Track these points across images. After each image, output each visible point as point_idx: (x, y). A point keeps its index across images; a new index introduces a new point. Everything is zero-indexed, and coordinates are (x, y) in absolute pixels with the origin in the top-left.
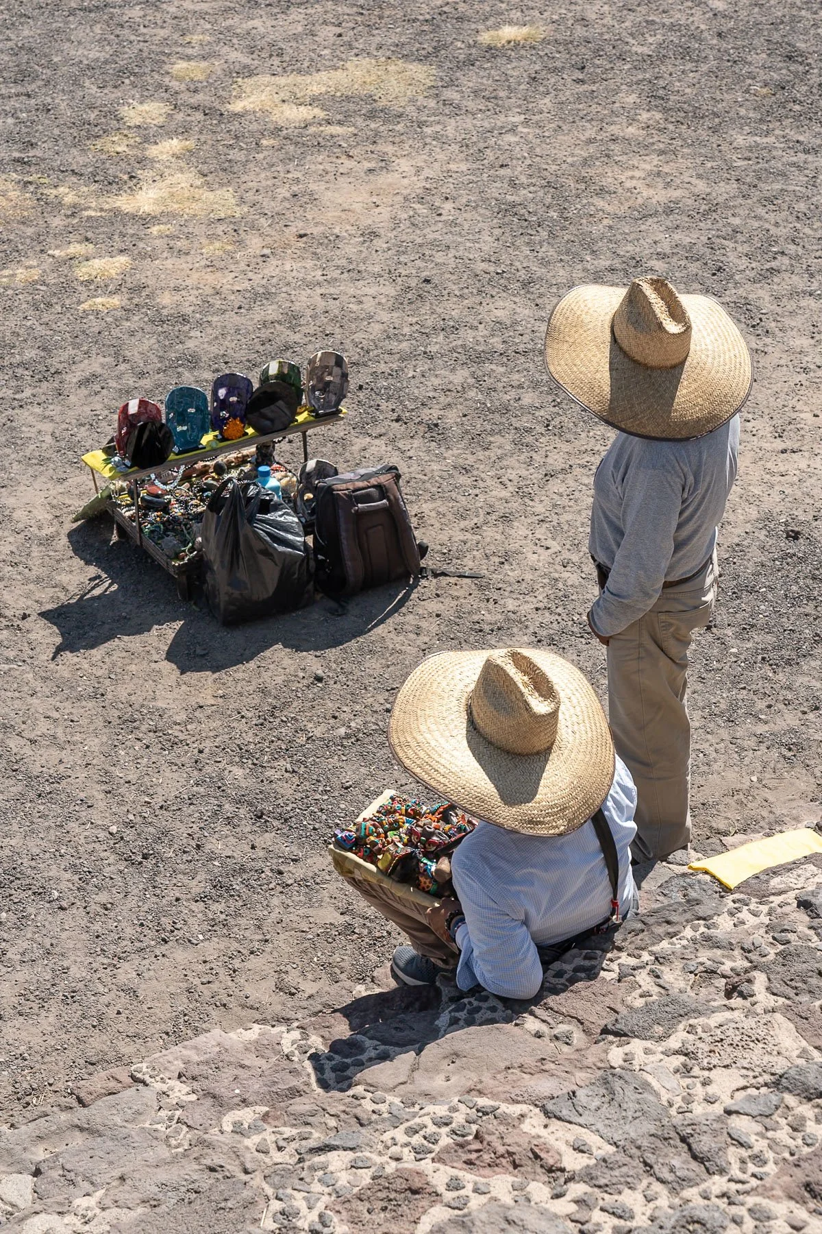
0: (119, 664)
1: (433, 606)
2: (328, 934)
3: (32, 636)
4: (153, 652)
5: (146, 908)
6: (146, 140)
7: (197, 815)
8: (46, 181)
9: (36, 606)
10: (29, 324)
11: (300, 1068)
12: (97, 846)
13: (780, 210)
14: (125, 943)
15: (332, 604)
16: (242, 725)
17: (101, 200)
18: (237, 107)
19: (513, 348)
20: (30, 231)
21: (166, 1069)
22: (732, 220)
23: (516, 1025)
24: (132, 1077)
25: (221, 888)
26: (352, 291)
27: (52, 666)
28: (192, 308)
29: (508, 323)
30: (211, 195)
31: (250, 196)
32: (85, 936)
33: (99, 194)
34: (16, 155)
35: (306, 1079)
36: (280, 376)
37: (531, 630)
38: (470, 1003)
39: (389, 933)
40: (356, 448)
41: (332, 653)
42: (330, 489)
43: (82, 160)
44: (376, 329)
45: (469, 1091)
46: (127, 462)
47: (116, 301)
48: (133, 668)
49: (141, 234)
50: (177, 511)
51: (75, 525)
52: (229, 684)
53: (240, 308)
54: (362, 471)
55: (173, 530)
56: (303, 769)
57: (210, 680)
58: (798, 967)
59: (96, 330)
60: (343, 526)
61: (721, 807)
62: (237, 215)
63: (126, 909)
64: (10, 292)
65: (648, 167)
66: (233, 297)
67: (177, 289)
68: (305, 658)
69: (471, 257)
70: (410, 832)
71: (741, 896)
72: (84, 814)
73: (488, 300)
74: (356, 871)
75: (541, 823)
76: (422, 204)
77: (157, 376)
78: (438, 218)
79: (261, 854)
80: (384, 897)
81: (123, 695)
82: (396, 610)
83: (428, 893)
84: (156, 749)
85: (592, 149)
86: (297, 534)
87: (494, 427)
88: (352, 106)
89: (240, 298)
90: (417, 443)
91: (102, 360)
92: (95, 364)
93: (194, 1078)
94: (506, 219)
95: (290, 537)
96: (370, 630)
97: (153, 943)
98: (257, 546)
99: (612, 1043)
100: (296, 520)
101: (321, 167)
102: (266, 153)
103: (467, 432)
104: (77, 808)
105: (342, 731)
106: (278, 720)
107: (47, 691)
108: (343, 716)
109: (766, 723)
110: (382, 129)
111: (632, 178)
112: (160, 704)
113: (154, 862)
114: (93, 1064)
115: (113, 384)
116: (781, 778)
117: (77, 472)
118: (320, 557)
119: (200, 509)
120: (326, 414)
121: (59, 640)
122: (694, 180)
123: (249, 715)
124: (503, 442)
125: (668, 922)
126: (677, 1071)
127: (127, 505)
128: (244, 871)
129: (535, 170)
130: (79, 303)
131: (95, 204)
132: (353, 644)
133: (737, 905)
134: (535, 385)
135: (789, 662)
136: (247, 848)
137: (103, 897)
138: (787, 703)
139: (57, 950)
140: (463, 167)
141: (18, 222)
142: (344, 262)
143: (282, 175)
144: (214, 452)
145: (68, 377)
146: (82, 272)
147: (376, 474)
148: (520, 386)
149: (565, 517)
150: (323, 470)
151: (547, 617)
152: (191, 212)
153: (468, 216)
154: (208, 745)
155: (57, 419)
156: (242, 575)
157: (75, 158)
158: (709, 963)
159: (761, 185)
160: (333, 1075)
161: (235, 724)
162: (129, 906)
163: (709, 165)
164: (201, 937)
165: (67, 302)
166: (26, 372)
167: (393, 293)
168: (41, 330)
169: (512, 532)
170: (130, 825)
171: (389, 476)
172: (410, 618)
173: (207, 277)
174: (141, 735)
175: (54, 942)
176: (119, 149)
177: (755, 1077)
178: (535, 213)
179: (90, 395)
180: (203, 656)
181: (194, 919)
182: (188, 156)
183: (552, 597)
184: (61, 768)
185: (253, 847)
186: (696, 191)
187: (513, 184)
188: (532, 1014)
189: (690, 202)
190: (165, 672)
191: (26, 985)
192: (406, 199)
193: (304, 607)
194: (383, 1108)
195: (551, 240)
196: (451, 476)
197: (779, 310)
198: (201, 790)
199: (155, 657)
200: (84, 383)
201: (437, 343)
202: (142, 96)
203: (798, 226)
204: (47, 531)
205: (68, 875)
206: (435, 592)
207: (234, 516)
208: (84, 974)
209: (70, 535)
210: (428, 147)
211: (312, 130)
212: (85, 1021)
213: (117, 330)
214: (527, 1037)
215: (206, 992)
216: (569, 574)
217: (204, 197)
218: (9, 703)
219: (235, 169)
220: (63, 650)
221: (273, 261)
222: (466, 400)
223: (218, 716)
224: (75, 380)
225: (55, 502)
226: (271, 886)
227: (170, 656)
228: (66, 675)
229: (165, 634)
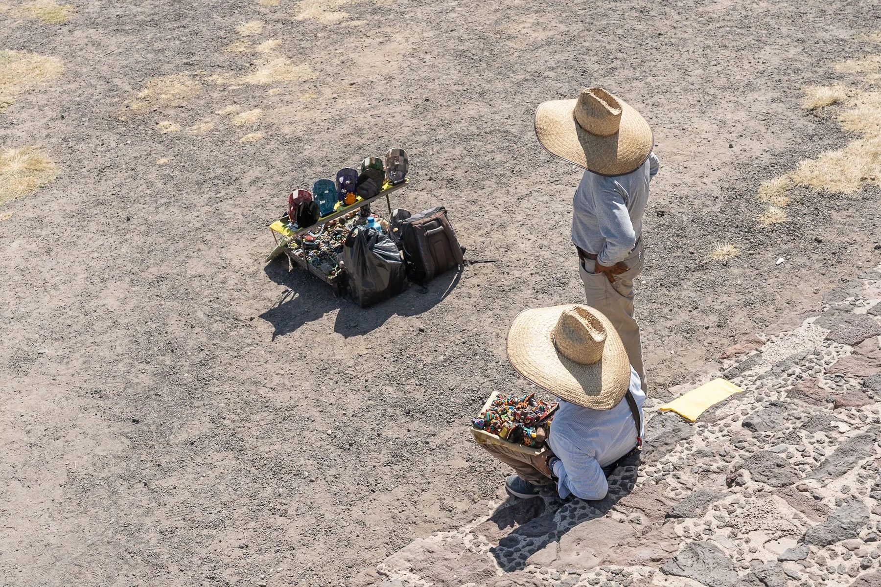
0: (310, 338)
1: (475, 281)
2: (462, 474)
3: (258, 329)
4: (327, 328)
5: (358, 474)
6: (254, 43)
7: (373, 417)
8: (205, 73)
9: (256, 312)
10: (214, 154)
11: (486, 558)
12: (322, 442)
13: (609, 35)
14: (351, 496)
15: (420, 288)
16: (386, 363)
17: (238, 79)
18: (300, 17)
19: (484, 131)
20: (202, 102)
21: (396, 565)
22: (584, 44)
23: (607, 517)
24: (378, 572)
25: (397, 457)
26: (387, 111)
27: (273, 344)
28: (302, 133)
29: (477, 117)
30: (297, 68)
31: (318, 66)
32: (329, 495)
33: (236, 76)
34: (185, 61)
35: (491, 563)
36: (371, 166)
37: (531, 286)
38: (569, 506)
39: (495, 468)
40: (411, 198)
41: (426, 315)
42: (410, 225)
43: (222, 58)
44: (406, 130)
45: (604, 562)
46: (296, 225)
47: (259, 135)
48: (318, 339)
49: (264, 95)
50: (324, 248)
51: (267, 264)
52: (373, 341)
53: (328, 129)
54: (426, 212)
55: (325, 259)
56: (425, 383)
57: (362, 340)
58: (765, 463)
59: (252, 152)
60: (420, 244)
61: (658, 370)
62: (314, 78)
63: (347, 477)
64: (199, 138)
65: (531, 21)
66: (323, 124)
67: (291, 123)
68: (411, 320)
69: (448, 83)
70: (514, 414)
71: (703, 423)
72: (311, 426)
73: (463, 106)
74: (488, 440)
75: (602, 402)
76: (414, 57)
77: (292, 174)
78: (424, 64)
79: (414, 434)
80: (504, 452)
81: (316, 356)
82: (454, 286)
83: (530, 446)
84: (342, 383)
85: (498, 14)
86: (396, 252)
87: (484, 176)
88: (362, 9)
89: (327, 123)
90: (444, 190)
91: (259, 169)
92: (256, 172)
93: (420, 570)
94: (462, 60)
95: (392, 254)
96: (443, 299)
97: (367, 493)
98: (376, 262)
99: (674, 522)
100: (393, 244)
101: (354, 44)
102: (321, 41)
103: (470, 181)
104: (306, 423)
105: (442, 358)
106: (405, 357)
107: (274, 359)
108: (440, 349)
109: (671, 320)
110: (381, 19)
111: (524, 28)
112: (338, 357)
113: (356, 447)
114: (350, 567)
115: (269, 181)
116: (686, 349)
117: (261, 233)
118: (409, 262)
119: (336, 245)
120: (400, 183)
121: (273, 329)
122: (557, 25)
123: (388, 356)
124: (490, 184)
125: (666, 444)
126: (729, 537)
127: (296, 249)
128: (407, 445)
129: (471, 31)
130: (239, 138)
131: (235, 82)
132: (435, 308)
133: (701, 429)
134: (501, 150)
135: (675, 285)
136: (406, 432)
137: (333, 471)
138: (680, 307)
139: (315, 505)
140: (431, 34)
141: (195, 98)
142: (378, 96)
143: (333, 51)
144: (342, 212)
145: (243, 181)
146: (237, 121)
147: (434, 212)
148: (493, 152)
149: (535, 221)
150: (403, 215)
151: (538, 278)
152: (289, 79)
153: (440, 61)
154: (369, 376)
155: (243, 205)
156: (369, 279)
157: (218, 58)
158: (704, 466)
159: (595, 22)
160: (506, 559)
161: (381, 363)
162: (349, 474)
163: (564, 15)
164: (392, 486)
165: (232, 139)
166: (219, 182)
167: (410, 109)
168: (222, 157)
169: (507, 233)
170: (338, 428)
171: (441, 213)
172: (463, 288)
173: (305, 114)
174: (332, 376)
175: (312, 501)
176: (241, 50)
177: (773, 534)
178: (477, 54)
179: (258, 189)
180: (355, 327)
181: (386, 476)
182: (279, 48)
183: (538, 266)
184: (292, 401)
185: (409, 431)
186: (561, 30)
187: (460, 40)
188: (614, 509)
189: (559, 37)
190: (336, 339)
191: (303, 528)
192: (404, 56)
193: (405, 291)
194: (547, 576)
195: (489, 68)
196: (467, 207)
197: (622, 90)
198: (372, 402)
199: (329, 331)
200: (253, 183)
201: (441, 134)
202: (246, 19)
203: (621, 42)
204: (251, 270)
205: (311, 462)
206: (473, 273)
207: (361, 246)
208: (333, 517)
209: (266, 269)
210: (409, 26)
211: (344, 24)
212: (340, 544)
213: (264, 151)
214: (615, 523)
215: (403, 516)
216: (544, 253)
217: (293, 70)
218: (255, 369)
219: (307, 52)
220: (278, 335)
221: (340, 101)
222: (465, 163)
223: (371, 359)
224: (247, 182)
225: (253, 252)
226: (424, 451)
227: (337, 330)
228: (282, 348)
229: (330, 318)
